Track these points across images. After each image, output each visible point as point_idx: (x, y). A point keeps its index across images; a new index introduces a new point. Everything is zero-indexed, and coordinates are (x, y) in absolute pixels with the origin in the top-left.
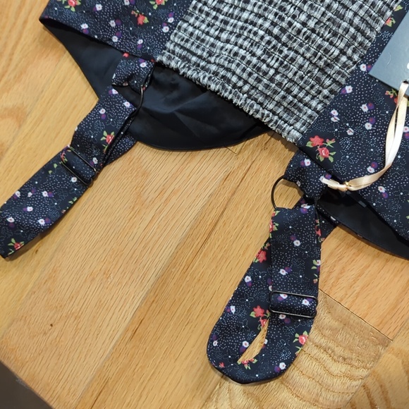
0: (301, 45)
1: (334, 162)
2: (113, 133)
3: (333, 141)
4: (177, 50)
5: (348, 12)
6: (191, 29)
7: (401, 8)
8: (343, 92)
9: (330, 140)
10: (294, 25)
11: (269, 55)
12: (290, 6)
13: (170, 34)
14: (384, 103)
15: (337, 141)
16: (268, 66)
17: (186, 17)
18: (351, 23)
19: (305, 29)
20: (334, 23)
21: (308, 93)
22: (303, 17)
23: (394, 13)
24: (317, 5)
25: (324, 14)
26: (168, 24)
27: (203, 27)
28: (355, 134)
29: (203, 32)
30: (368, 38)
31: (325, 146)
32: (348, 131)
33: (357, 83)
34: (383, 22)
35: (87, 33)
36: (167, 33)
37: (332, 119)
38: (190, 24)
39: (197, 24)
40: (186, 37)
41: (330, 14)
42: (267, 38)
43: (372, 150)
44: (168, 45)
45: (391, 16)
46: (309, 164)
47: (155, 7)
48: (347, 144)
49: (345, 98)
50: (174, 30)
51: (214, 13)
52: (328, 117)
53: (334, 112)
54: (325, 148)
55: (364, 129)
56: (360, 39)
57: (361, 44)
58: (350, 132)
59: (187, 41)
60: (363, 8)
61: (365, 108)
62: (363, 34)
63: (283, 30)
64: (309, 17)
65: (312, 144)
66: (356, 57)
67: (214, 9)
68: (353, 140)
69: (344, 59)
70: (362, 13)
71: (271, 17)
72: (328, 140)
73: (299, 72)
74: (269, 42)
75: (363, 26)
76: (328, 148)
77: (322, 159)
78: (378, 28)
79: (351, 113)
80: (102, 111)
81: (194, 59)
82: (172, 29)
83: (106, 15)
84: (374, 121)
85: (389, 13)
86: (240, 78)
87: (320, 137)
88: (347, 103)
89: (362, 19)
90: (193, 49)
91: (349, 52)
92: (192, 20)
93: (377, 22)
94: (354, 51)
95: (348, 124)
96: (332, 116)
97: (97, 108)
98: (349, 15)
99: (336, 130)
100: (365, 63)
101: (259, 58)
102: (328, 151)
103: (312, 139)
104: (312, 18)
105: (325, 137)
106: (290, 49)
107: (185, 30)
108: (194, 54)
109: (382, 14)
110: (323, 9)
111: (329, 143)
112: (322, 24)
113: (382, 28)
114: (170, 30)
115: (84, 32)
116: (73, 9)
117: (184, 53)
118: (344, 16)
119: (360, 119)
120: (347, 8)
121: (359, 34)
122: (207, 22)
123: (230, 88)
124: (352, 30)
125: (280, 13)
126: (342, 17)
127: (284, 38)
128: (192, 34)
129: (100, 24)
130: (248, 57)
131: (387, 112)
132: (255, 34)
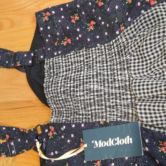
0: (74, 100)
1: (50, 140)
2: (20, 64)
3: (56, 134)
4: (51, 63)
5: (94, 106)
6: (61, 61)
7: (108, 123)
8: (72, 125)
9: (56, 133)
10: (78, 93)
11: (64, 93)
12: (82, 87)
13: (55, 56)
14: (78, 141)
15: (57, 135)
16: (61, 96)
17: (63, 56)
18: (91, 110)
19: (79, 97)
20: (87, 105)
21: (66, 114)
22: (82, 94)
23: (106, 121)
24: (89, 95)
25: (87, 99)
26: (58, 53)
27: (64, 64)
28: (63, 139)
29: (62, 66)
30: (92, 119)
31: (53, 132)
32: (62, 136)
33: (77, 127)
34: (100, 120)
35: (40, 31)
36: (55, 55)
37: (62, 128)
38: (62, 59)
39: (64, 61)
40: (57, 62)
41: (88, 101)
42: (68, 88)
43: (62, 148)
44: (51, 59)
45: (104, 121)
46: (46, 132)
47: (62, 44)
48: (59, 139)
49: (70, 127)
50: (57, 56)
51: (70, 64)
52: (61, 126)
53: (64, 127)
54: (52, 133)
55: (67, 141)
56: (90, 117)
57: (89, 118)
58: (63, 137)
59: (56, 64)
60: (99, 110)
61: (72, 136)
62: (92, 117)
63: (74, 91)
64: (83, 95)
65: (51, 128)
66: (84, 120)
67: (72, 62)
68: (61, 140)
69: (81, 117)
70: (97, 111)
71: (75, 84)
72: (55, 132)
73: (69, 106)
74: (67, 90)
75: (94, 115)
76: (53, 134)
77: (49, 135)
78: (97, 120)
79: (68, 132)
80: (25, 55)
81: (52, 71)
82: (57, 55)
83: (49, 32)
84: (71, 142)
85: (104, 120)
86: (52, 91)
87: (54, 129)
88: (70, 129)
89: (96, 113)
90: (55, 67)
91: (84, 117)
92: (64, 59)
93: (99, 118)
94: (85, 118)
95: (64, 134)
96: (63, 127)
97: (25, 53)
98: (93, 108)
99: (60, 132)
100: (84, 125)
101: (61, 91)
102: (52, 135)
103: (52, 127)
104: (84, 97)
105: (55, 130)
106: (71, 98)
107: (59, 60)
108: (53, 70)
109: (102, 117)
110: (88, 98)
111: (55, 133)
112: (84, 101)
113: (98, 121)
114: (56, 55)
115: (40, 30)
116: (44, 20)
117: (52, 66)
118: (92, 106)
119: (68, 137)
120: (95, 105)
121: (91, 115)
122: (66, 64)
123: (47, 90)
124: (90, 112)
125: (78, 86)
126: (91, 106)
127: (72, 93)
128: (59, 63)
129: (45, 33)
130: (59, 88)
131: (76, 144)
132: (67, 84)
